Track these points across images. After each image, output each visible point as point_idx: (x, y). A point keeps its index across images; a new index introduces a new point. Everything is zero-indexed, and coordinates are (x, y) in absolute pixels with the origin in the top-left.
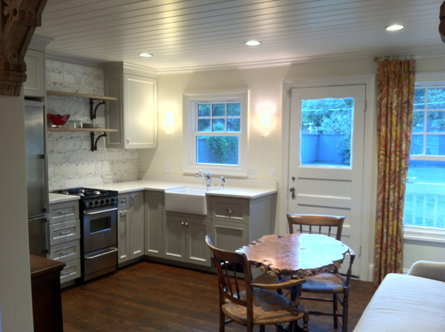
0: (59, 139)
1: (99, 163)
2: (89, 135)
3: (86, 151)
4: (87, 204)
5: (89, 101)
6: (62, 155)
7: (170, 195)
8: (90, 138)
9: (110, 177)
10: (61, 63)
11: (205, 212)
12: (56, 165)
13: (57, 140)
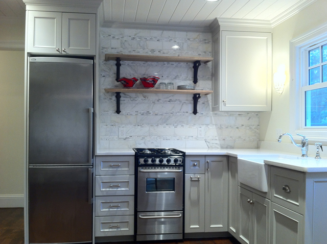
0: (156, 102)
1: (203, 127)
2: (191, 98)
3: (187, 114)
4: (142, 161)
5: (192, 65)
6: (159, 117)
7: (244, 162)
8: (192, 102)
9: (218, 142)
10: (160, 32)
11: (265, 188)
12: (152, 126)
13: (154, 102)
